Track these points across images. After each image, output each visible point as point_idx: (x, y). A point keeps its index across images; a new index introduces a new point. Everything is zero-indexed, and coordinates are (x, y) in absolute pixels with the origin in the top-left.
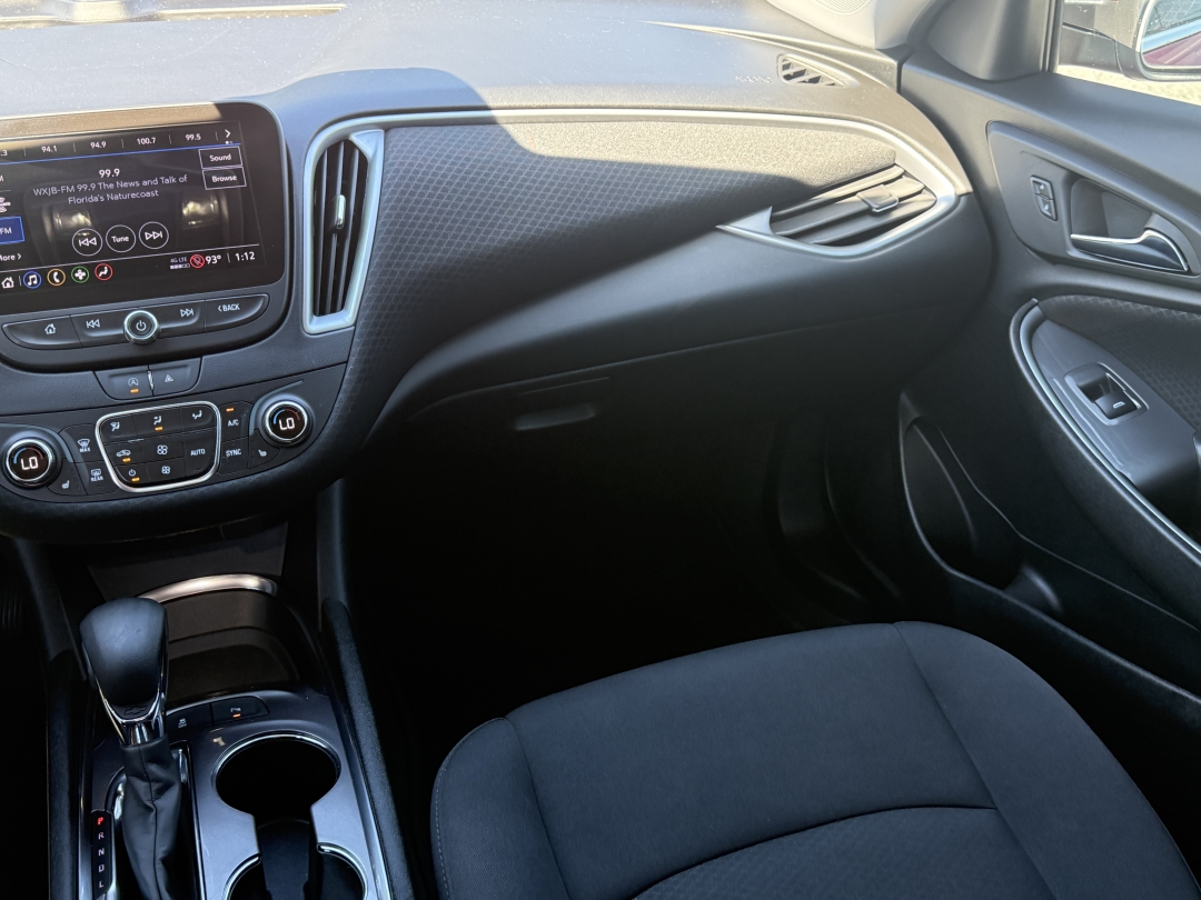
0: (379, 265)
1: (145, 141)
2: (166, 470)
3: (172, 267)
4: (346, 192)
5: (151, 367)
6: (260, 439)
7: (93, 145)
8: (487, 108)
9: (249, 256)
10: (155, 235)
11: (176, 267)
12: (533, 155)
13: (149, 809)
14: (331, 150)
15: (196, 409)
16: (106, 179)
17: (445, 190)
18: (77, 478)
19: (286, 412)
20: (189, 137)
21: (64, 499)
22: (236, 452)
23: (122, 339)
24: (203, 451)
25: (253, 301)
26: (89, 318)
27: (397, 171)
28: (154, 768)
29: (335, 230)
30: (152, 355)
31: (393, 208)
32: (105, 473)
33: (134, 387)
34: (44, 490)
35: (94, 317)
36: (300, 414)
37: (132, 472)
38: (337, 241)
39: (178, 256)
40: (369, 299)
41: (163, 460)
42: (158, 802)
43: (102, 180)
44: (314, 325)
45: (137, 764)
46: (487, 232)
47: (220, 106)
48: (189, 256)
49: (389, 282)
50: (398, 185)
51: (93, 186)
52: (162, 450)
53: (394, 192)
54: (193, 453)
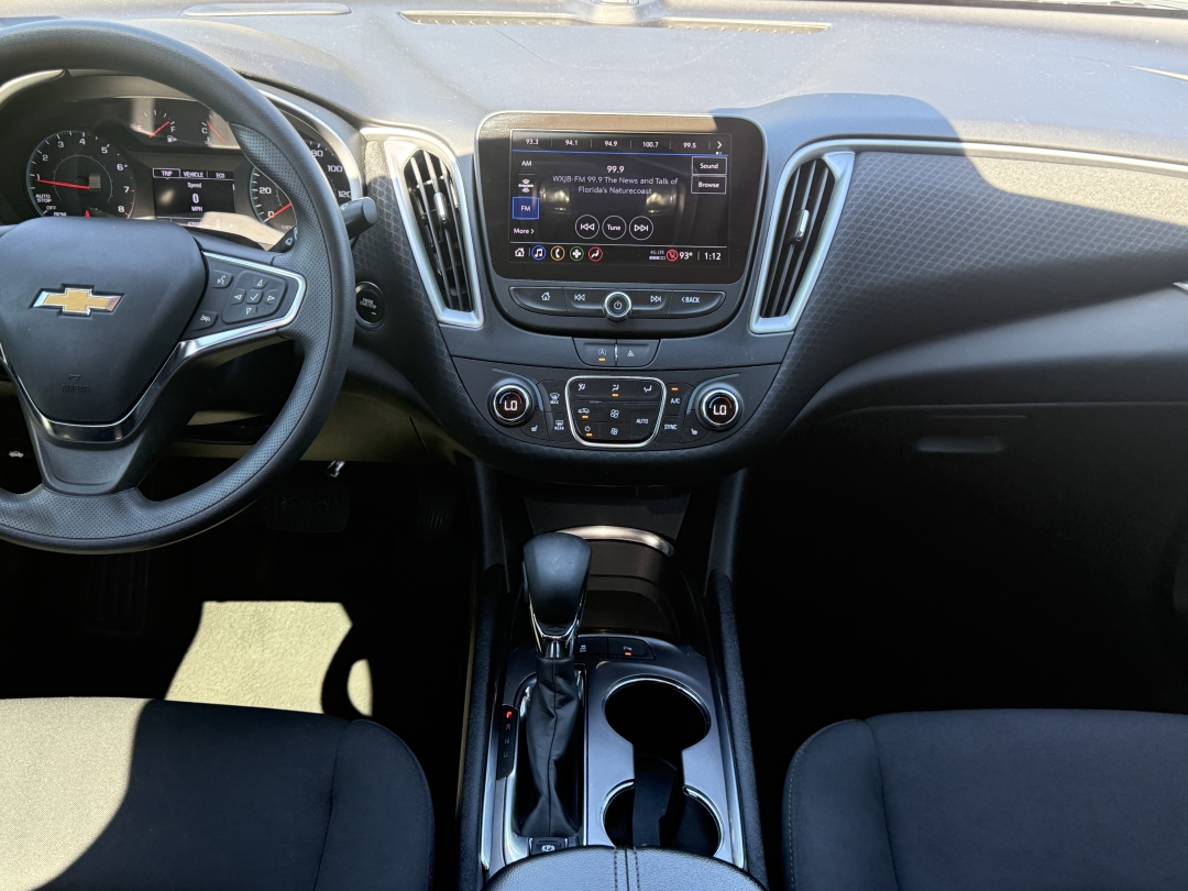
0: (828, 278)
1: (649, 144)
2: (614, 431)
3: (651, 258)
4: (810, 207)
5: (619, 341)
6: (695, 419)
7: (607, 143)
8: (958, 140)
9: (717, 256)
10: (643, 228)
11: (654, 258)
12: (996, 190)
13: (551, 716)
14: (804, 168)
15: (647, 384)
16: (612, 175)
17: (903, 215)
18: (543, 425)
19: (722, 399)
20: (687, 145)
21: (530, 441)
22: (673, 427)
23: (600, 314)
24: (646, 421)
25: (712, 296)
26: (578, 292)
27: (861, 193)
28: (560, 681)
29: (794, 241)
30: (619, 332)
31: (851, 227)
32: (566, 424)
33: (602, 356)
34: (517, 429)
35: (581, 292)
36: (733, 402)
37: (587, 428)
38: (792, 252)
39: (657, 249)
40: (812, 309)
41: (614, 422)
42: (558, 711)
43: (608, 175)
44: (760, 325)
45: (548, 675)
46: (936, 260)
47: (717, 119)
48: (666, 250)
49: (834, 295)
50: (860, 206)
51: (600, 179)
52: (615, 414)
53: (854, 212)
54: (638, 421)
